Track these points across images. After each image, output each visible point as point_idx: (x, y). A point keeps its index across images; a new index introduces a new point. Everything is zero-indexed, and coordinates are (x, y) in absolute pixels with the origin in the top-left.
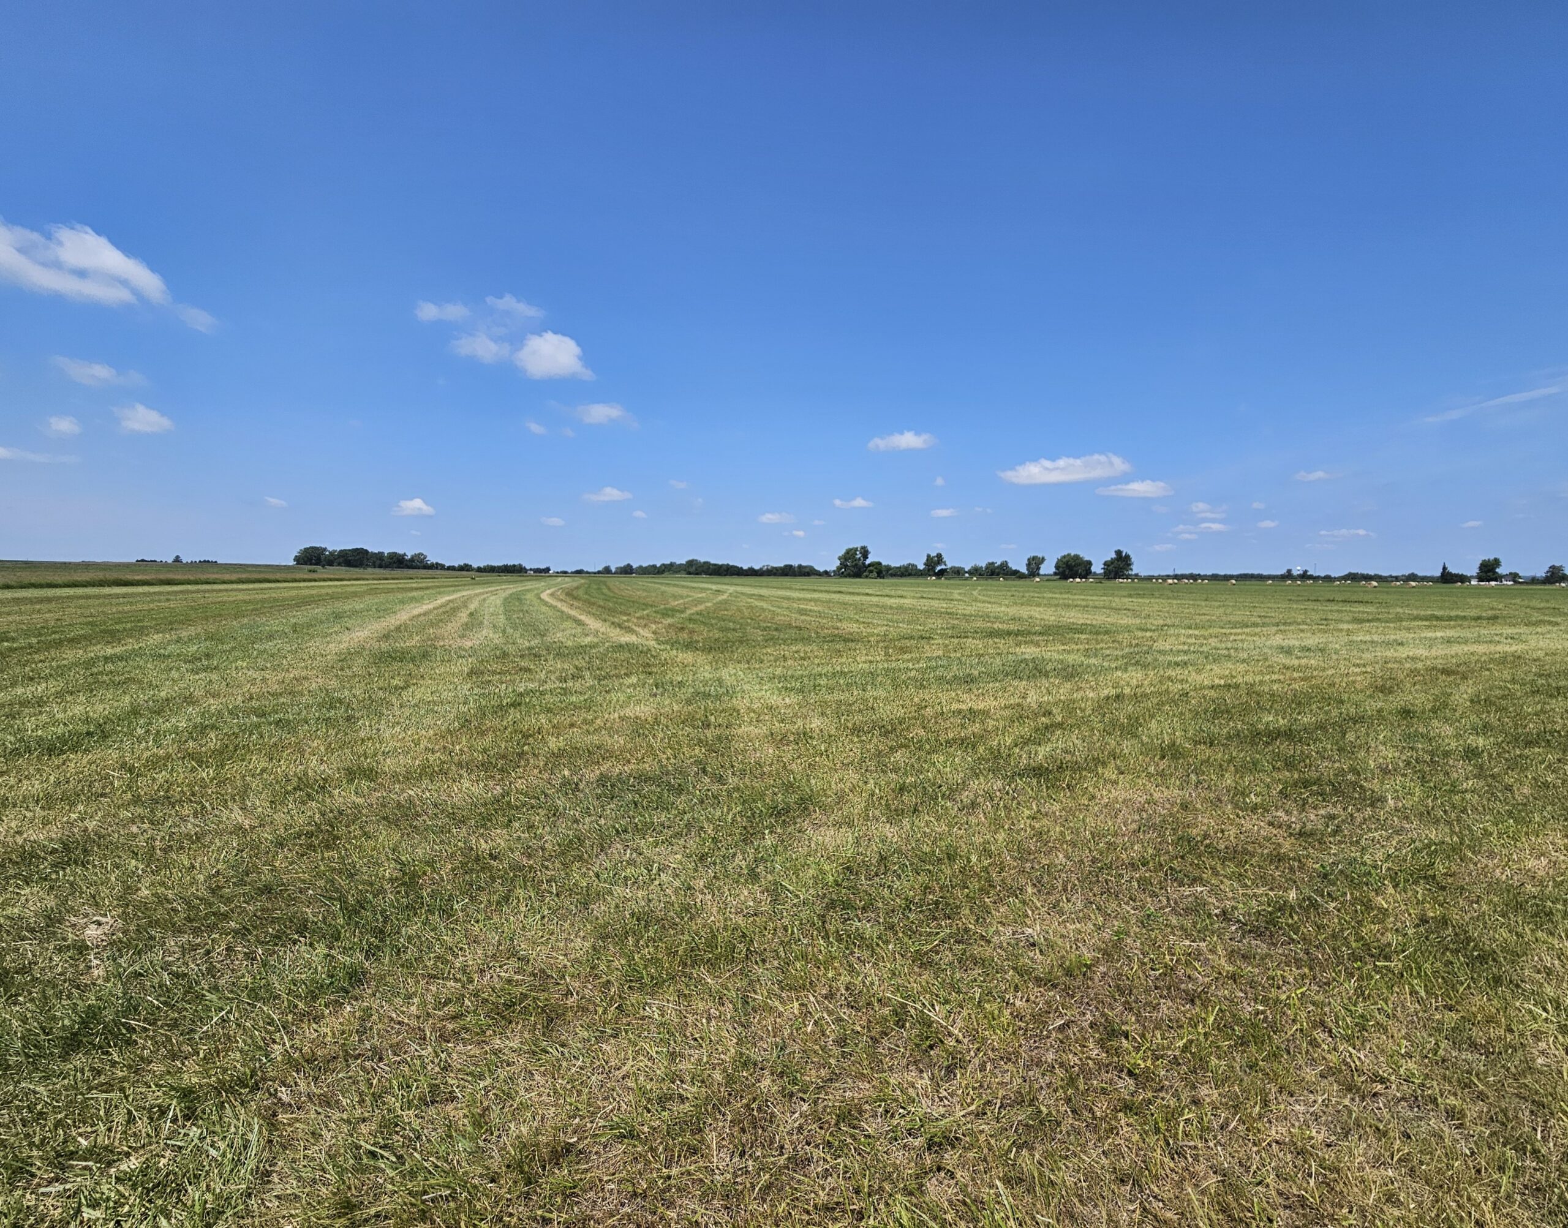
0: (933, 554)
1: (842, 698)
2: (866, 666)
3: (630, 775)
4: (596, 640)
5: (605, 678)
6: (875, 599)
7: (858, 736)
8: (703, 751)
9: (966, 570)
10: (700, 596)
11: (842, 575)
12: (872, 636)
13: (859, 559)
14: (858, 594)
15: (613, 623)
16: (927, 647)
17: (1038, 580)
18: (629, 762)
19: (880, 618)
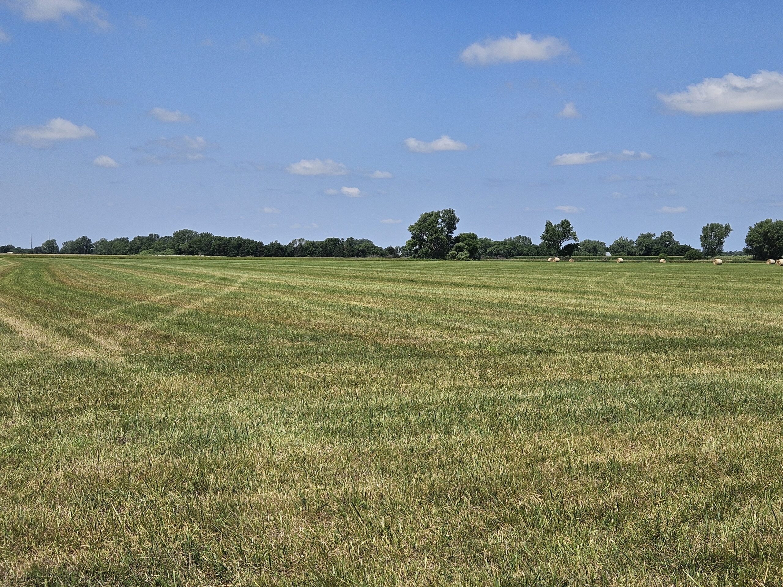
0: (556, 222)
1: (414, 444)
2: (451, 395)
3: (80, 568)
4: (30, 356)
5: (43, 414)
6: (465, 292)
7: (438, 505)
8: (196, 528)
9: (607, 246)
10: (196, 286)
11: (416, 255)
12: (461, 348)
13: (442, 231)
14: (440, 284)
15: (58, 330)
16: (545, 366)
17: (719, 261)
18: (78, 547)
19: (473, 321)
